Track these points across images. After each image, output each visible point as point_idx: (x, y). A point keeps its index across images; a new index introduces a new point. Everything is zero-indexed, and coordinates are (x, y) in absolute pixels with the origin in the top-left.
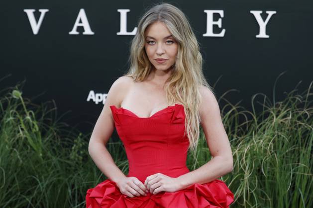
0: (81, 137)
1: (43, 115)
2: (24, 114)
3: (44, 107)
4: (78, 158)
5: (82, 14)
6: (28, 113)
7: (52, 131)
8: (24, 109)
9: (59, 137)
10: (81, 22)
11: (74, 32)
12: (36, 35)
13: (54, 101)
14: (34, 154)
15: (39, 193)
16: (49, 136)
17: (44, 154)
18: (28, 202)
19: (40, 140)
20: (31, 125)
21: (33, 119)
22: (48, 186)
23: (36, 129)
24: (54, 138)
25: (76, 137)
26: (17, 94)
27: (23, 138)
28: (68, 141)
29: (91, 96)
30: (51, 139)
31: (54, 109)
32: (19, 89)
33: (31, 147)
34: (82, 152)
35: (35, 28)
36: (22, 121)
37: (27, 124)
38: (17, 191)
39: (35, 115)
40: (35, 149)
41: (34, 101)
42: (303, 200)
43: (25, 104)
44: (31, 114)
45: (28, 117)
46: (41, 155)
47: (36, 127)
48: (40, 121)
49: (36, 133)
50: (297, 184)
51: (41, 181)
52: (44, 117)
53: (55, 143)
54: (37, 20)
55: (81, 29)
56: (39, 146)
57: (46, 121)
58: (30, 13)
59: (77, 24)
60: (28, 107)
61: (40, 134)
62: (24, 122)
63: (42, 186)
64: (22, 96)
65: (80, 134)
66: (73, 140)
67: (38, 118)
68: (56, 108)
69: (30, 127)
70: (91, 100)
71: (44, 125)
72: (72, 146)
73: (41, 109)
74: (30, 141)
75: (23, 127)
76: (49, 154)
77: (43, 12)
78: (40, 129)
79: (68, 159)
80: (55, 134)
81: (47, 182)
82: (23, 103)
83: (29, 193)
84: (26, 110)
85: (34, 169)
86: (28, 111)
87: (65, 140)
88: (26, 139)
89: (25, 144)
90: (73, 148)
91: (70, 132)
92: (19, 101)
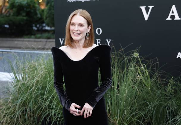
0: (173, 79)
1: (151, 66)
2: (140, 66)
3: (152, 61)
4: (171, 91)
5: (174, 8)
6: (142, 65)
7: (156, 75)
8: (140, 63)
9: (160, 79)
10: (173, 12)
11: (169, 18)
12: (147, 21)
13: (157, 58)
14: (146, 88)
15: (149, 110)
16: (155, 78)
17: (152, 89)
18: (143, 116)
19: (149, 81)
20: (144, 72)
21: (145, 69)
22: (154, 107)
23: (147, 74)
24: (157, 79)
25: (170, 79)
26: (136, 55)
27: (140, 79)
28: (166, 81)
29: (179, 55)
30: (155, 80)
31: (157, 63)
32: (137, 52)
33: (144, 84)
34: (173, 88)
35: (146, 17)
36: (139, 69)
37: (142, 71)
38: (136, 109)
39: (146, 66)
40: (147, 85)
41: (146, 58)
44: (144, 65)
45: (143, 68)
46: (150, 89)
47: (147, 73)
48: (149, 70)
49: (147, 76)
51: (150, 104)
53: (158, 82)
54: (147, 13)
55: (173, 17)
56: (149, 84)
57: (152, 70)
58: (143, 8)
59: (171, 14)
60: (142, 62)
61: (149, 77)
62: (140, 70)
63: (151, 107)
64: (139, 56)
65: (173, 77)
66: (168, 81)
67: (148, 68)
68: (158, 62)
69: (143, 73)
70: (179, 58)
71: (151, 72)
72: (168, 84)
73: (150, 63)
74: (143, 81)
75: (140, 73)
76: (155, 89)
77: (151, 7)
78: (149, 74)
79: (166, 91)
80: (158, 77)
81: (154, 105)
82: (139, 59)
83: (143, 110)
84: (141, 64)
85: (146, 97)
86: (142, 64)
87: (164, 81)
88: (141, 80)
89: (141, 82)
90: (168, 85)
91: (167, 76)
92: (137, 58)
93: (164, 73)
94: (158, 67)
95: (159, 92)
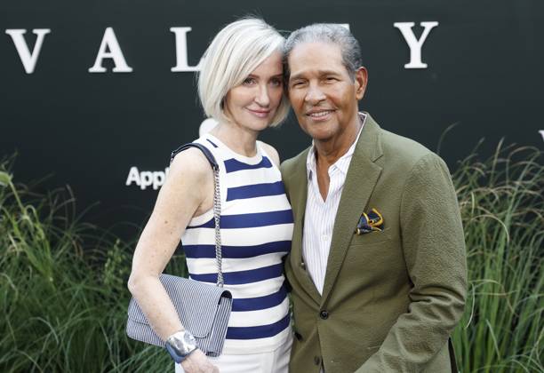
0: (120, 246)
1: (52, 212)
2: (18, 211)
3: (53, 197)
4: (116, 282)
5: (109, 37)
6: (25, 212)
7: (67, 238)
8: (17, 204)
9: (81, 248)
10: (108, 50)
11: (97, 68)
12: (29, 75)
13: (69, 187)
14: (39, 280)
15: (52, 346)
16: (64, 247)
17: (58, 279)
18: (32, 364)
19: (49, 256)
20: (32, 230)
21: (34, 221)
22: (68, 332)
23: (40, 236)
24: (72, 251)
25: (111, 247)
26: (3, 178)
27: (18, 254)
28: (98, 255)
29: (133, 176)
30: (67, 252)
31: (69, 201)
32: (7, 169)
33: (34, 268)
34: (121, 272)
35: (29, 62)
36: (15, 223)
37: (24, 228)
38: (12, 344)
39: (38, 213)
40: (41, 269)
42: (494, 337)
43: (19, 194)
44: (30, 211)
45: (26, 217)
46: (51, 279)
47: (41, 232)
48: (46, 223)
49: (41, 243)
50: (483, 311)
51: (54, 325)
52: (54, 215)
53: (74, 258)
54: (31, 49)
55: (109, 63)
56: (47, 263)
57: (56, 223)
58: (17, 35)
59: (102, 54)
60: (25, 200)
61: (47, 244)
62: (19, 224)
63: (57, 332)
64: (13, 181)
65: (118, 241)
66: (106, 252)
67: (43, 217)
68: (73, 200)
69: (29, 234)
70: (134, 183)
71: (54, 230)
72: (105, 262)
73: (48, 202)
74: (31, 256)
75: (18, 233)
76: (66, 279)
77: (41, 33)
78: (47, 237)
79: (99, 284)
80: (74, 243)
81: (66, 326)
82: (15, 192)
83: (35, 347)
84: (20, 205)
85: (40, 306)
86: (25, 206)
87: (92, 253)
88: (23, 254)
89: (23, 263)
90: (106, 265)
91: (101, 239)
92: (8, 190)
93: (91, 231)
94: (74, 214)
95: (79, 287)
